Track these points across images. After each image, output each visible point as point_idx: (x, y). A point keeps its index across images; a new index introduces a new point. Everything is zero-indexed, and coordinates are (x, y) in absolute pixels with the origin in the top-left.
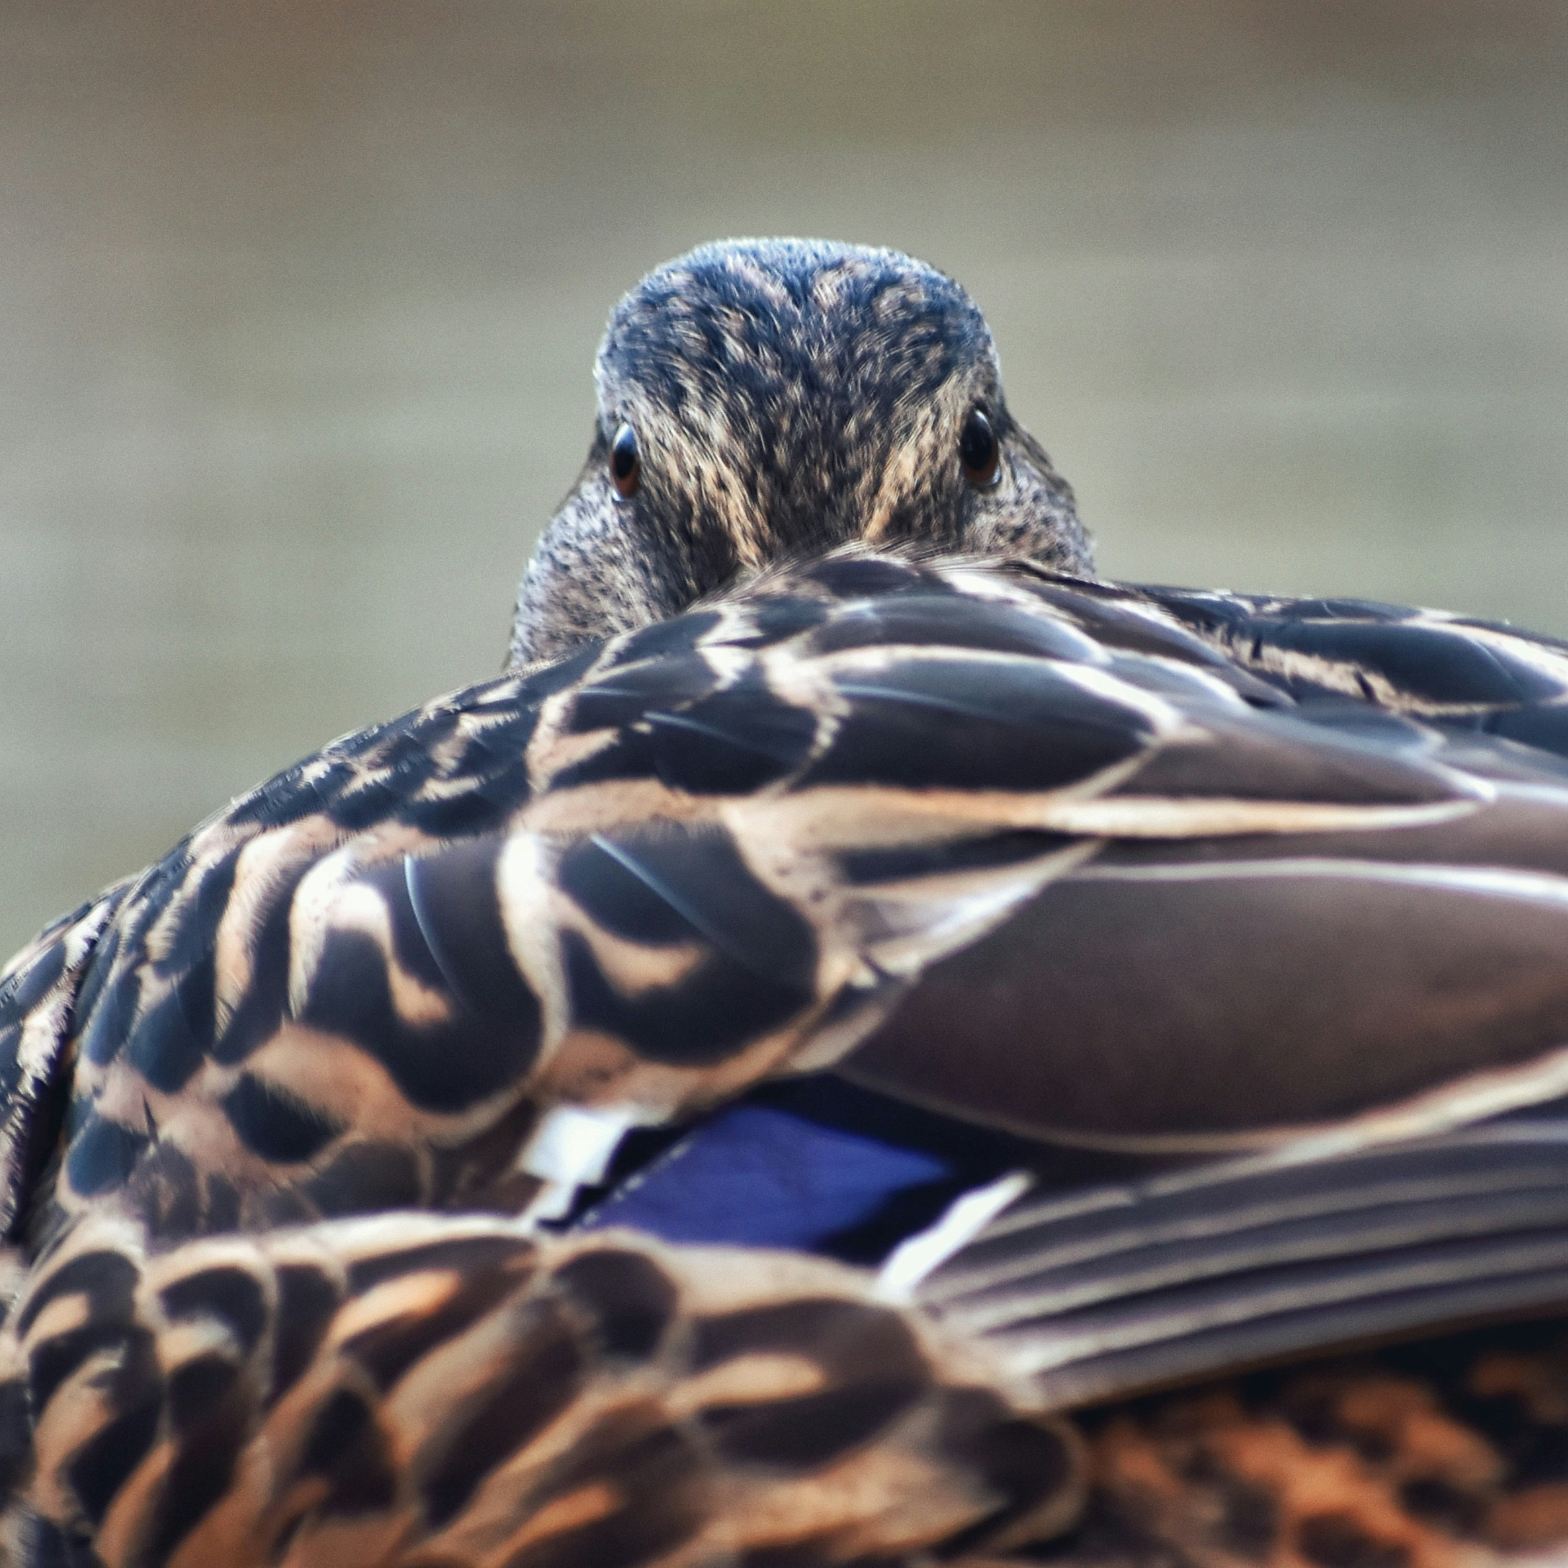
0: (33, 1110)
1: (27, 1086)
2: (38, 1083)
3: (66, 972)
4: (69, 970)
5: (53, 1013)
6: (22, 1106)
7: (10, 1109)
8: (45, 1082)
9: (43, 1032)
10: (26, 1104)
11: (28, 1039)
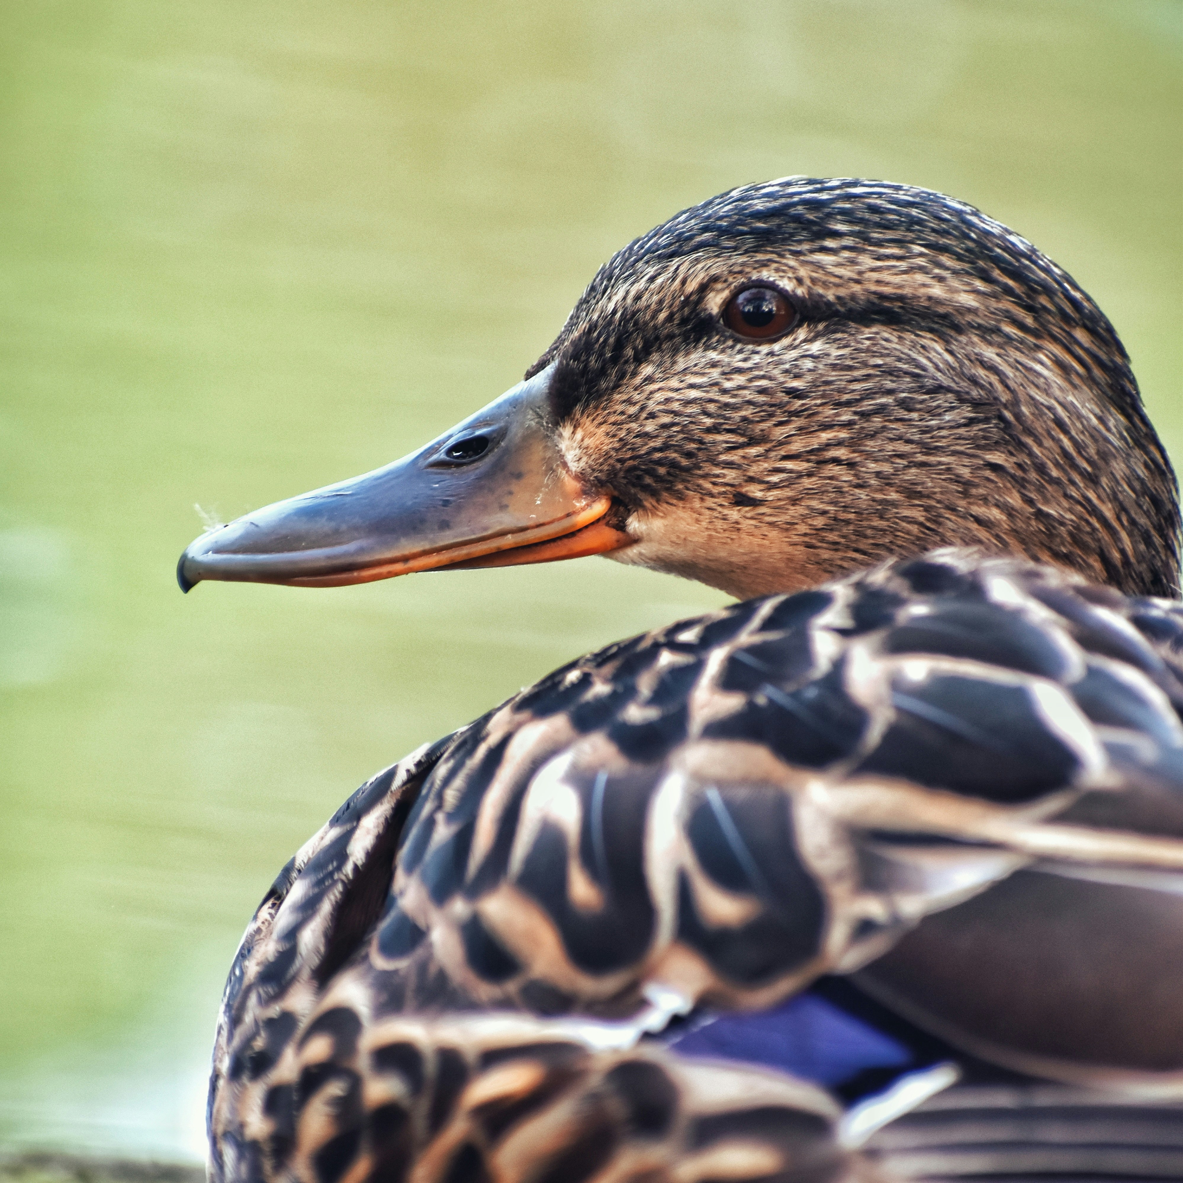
0: (349, 887)
1: (349, 869)
2: (356, 867)
3: (389, 792)
4: (392, 792)
5: (378, 818)
6: (343, 881)
7: (335, 882)
8: (360, 868)
9: (368, 832)
10: (346, 881)
11: (359, 834)
